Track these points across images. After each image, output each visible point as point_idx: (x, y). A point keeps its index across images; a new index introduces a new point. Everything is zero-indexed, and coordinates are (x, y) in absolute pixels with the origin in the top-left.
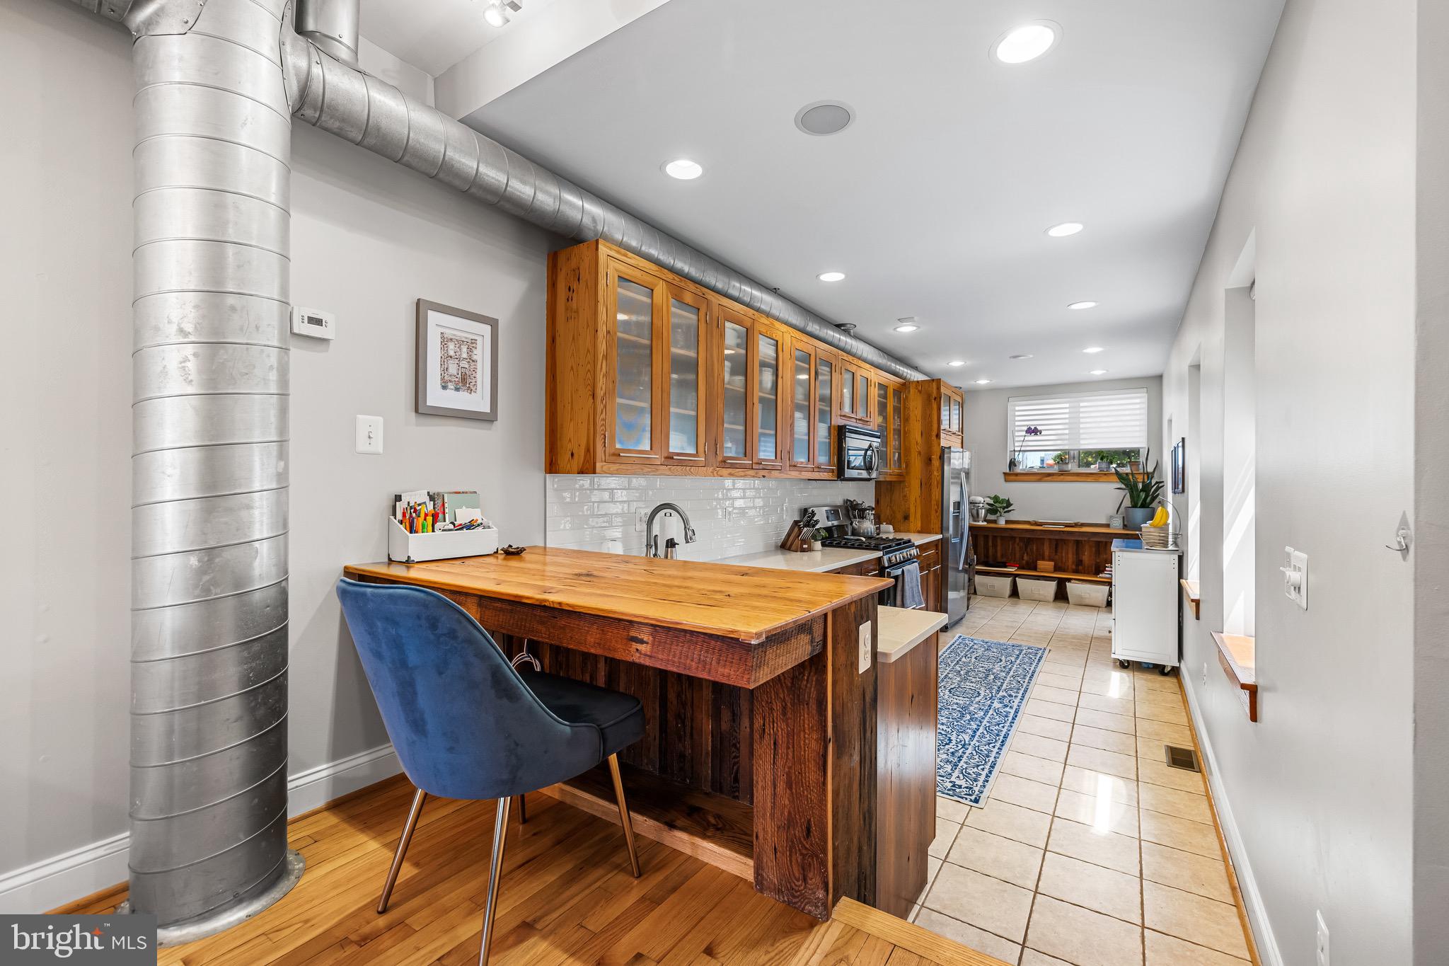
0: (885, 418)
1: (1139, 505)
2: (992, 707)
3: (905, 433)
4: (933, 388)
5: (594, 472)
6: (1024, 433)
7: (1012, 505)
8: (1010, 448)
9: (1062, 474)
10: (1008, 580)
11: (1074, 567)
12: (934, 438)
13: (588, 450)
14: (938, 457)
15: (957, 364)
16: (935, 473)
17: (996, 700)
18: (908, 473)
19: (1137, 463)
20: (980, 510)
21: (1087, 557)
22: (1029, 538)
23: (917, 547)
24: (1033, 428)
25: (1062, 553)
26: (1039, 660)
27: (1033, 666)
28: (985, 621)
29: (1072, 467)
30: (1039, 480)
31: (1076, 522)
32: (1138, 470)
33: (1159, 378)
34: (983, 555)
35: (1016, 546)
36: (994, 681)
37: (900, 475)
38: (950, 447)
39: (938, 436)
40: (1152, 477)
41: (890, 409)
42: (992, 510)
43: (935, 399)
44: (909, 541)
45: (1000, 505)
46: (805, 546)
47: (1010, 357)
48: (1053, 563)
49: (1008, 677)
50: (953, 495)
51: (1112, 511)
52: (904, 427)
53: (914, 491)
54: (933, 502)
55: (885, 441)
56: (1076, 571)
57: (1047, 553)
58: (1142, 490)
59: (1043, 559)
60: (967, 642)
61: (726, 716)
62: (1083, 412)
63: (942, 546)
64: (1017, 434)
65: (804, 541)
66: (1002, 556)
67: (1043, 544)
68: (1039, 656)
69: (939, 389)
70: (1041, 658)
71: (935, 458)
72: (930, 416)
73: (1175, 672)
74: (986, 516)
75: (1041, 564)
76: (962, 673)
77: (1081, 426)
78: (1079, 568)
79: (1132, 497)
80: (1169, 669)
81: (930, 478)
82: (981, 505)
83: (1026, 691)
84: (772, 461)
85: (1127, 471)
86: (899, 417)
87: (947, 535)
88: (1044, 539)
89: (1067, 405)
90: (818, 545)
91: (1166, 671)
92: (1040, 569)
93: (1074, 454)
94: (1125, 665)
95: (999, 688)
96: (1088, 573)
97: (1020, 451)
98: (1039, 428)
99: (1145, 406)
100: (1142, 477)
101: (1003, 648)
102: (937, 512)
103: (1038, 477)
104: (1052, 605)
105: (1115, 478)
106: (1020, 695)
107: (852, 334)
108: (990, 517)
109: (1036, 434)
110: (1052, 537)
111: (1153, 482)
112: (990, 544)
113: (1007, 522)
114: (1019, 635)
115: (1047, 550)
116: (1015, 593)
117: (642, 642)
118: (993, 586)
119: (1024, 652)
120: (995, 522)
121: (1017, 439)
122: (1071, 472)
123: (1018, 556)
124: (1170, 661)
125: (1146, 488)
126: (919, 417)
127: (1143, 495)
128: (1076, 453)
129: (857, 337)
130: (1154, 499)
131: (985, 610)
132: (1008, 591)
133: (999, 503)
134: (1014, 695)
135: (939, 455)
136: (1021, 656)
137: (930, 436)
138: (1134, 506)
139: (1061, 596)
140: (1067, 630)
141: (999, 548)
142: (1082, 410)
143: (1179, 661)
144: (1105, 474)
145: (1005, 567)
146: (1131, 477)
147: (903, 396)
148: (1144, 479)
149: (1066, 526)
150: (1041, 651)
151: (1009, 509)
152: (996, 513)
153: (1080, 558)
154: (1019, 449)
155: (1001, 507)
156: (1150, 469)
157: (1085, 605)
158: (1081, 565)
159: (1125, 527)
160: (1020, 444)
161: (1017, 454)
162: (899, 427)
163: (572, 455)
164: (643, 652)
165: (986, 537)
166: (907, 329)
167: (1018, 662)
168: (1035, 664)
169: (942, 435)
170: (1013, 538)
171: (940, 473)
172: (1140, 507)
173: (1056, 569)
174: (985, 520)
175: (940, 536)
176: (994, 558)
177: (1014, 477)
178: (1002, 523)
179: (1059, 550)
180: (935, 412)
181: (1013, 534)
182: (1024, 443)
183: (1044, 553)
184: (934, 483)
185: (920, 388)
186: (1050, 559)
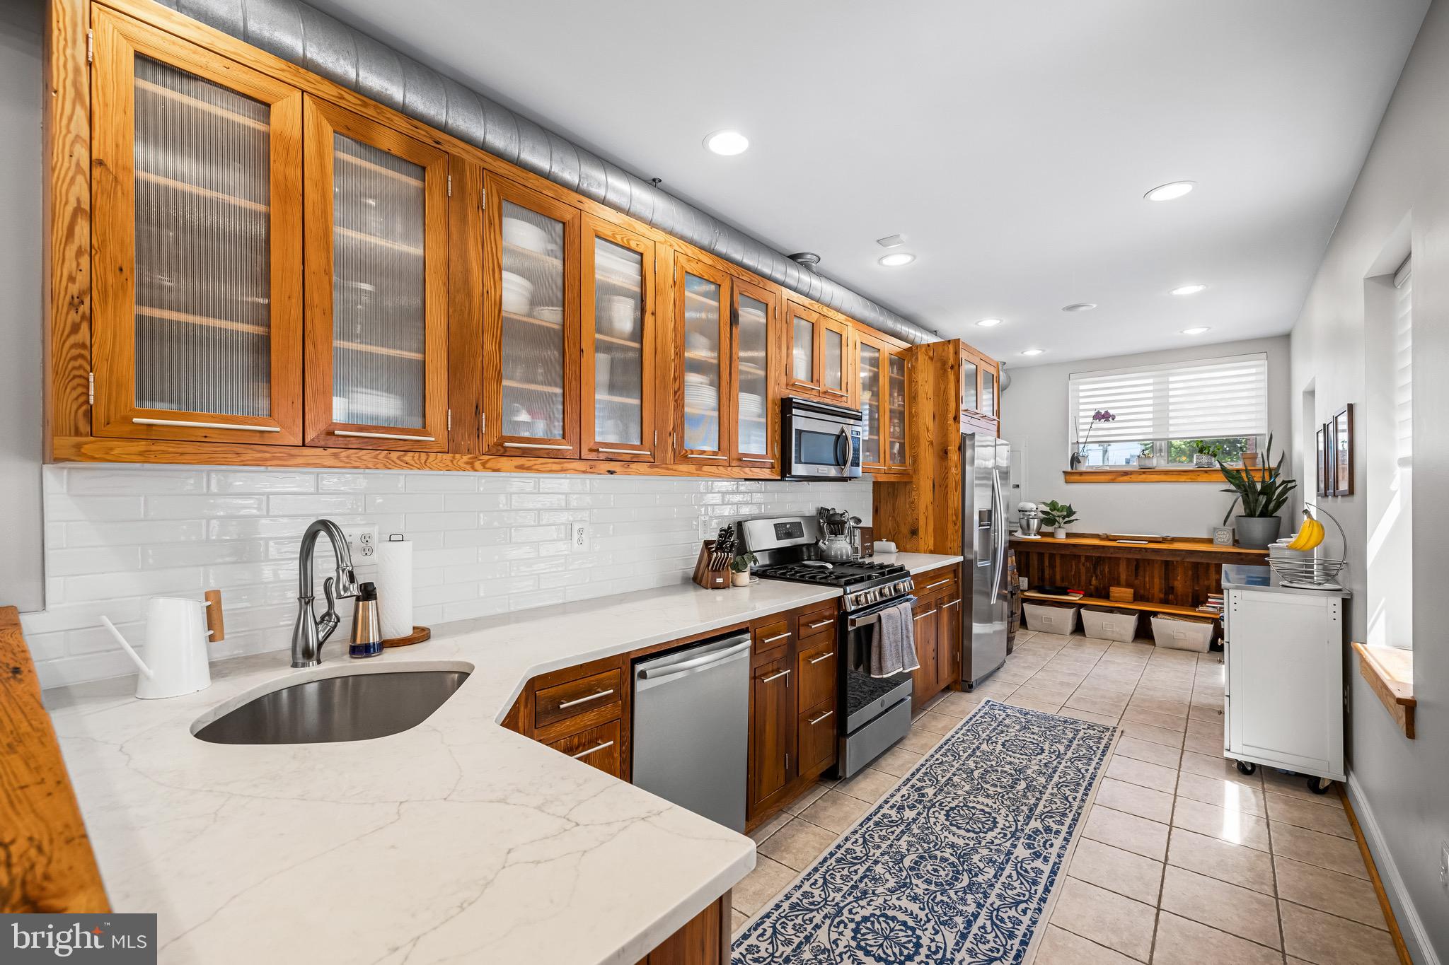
0: (877, 394)
1: (1258, 513)
2: (1013, 857)
3: (910, 416)
4: (948, 353)
6: (1091, 420)
7: (1075, 513)
8: (1072, 439)
9: (1144, 473)
10: (1070, 613)
11: (1162, 596)
12: (951, 421)
14: (957, 449)
15: (989, 323)
16: (953, 471)
17: (1022, 840)
18: (916, 471)
19: (1254, 457)
20: (1031, 521)
21: (1180, 584)
22: (1099, 557)
23: (914, 577)
24: (1103, 412)
25: (1144, 577)
26: (1104, 753)
27: (1093, 764)
28: (1030, 673)
29: (1159, 462)
30: (1112, 481)
31: (1164, 535)
32: (1254, 465)
33: (1288, 336)
34: (1036, 579)
35: (1081, 567)
36: (1025, 796)
37: (904, 474)
38: (973, 435)
39: (956, 419)
40: (1277, 475)
41: (884, 381)
42: (1048, 520)
43: (952, 367)
44: (904, 568)
45: (1059, 514)
46: (720, 580)
47: (1064, 309)
48: (1131, 591)
49: (1050, 787)
50: (979, 501)
51: (1217, 519)
52: (910, 408)
53: (924, 496)
54: (951, 511)
55: (876, 425)
56: (1165, 602)
57: (1123, 577)
58: (1261, 493)
59: (1118, 584)
60: (996, 712)
62: (1172, 389)
63: (962, 573)
64: (1081, 420)
65: (717, 573)
66: (1062, 579)
67: (1118, 565)
68: (1104, 742)
69: (957, 353)
70: (1107, 747)
71: (953, 449)
72: (945, 391)
73: (1338, 790)
74: (1039, 527)
75: (1115, 591)
76: (976, 774)
77: (1171, 407)
78: (1169, 598)
79: (1246, 502)
80: (1327, 784)
81: (945, 478)
82: (1033, 514)
83: (1075, 820)
84: (633, 447)
85: (1238, 467)
86: (901, 394)
87: (970, 556)
88: (1120, 558)
89: (1151, 381)
90: (745, 578)
91: (1321, 787)
92: (1114, 597)
93: (1161, 445)
94: (1246, 770)
95: (1031, 810)
96: (1182, 607)
97: (1085, 443)
98: (1111, 412)
99: (1264, 377)
100: (1262, 474)
101: (1050, 725)
102: (955, 524)
103: (1111, 477)
104: (1131, 647)
105: (1221, 476)
106: (1064, 829)
107: (814, 270)
108: (1045, 529)
109: (1107, 420)
110: (1130, 556)
111: (1278, 481)
112: (1047, 563)
113: (1068, 535)
114: (1079, 700)
115: (1123, 574)
116: (1079, 628)
118: (1050, 620)
119: (1081, 734)
120: (1052, 535)
121: (1082, 427)
122: (1157, 469)
123: (1083, 578)
124: (1330, 769)
125: (1268, 490)
126: (930, 394)
127: (1263, 499)
128: (1164, 444)
129: (820, 275)
130: (1279, 504)
131: (1034, 655)
132: (1069, 625)
133: (1058, 510)
134: (1054, 827)
135: (957, 445)
136: (1076, 742)
137: (946, 419)
138: (1251, 514)
139: (1144, 633)
140: (1151, 693)
141: (1058, 569)
143: (1346, 773)
144: (1206, 472)
145: (1066, 594)
146: (1244, 475)
147: (907, 365)
148: (1264, 477)
150: (1108, 734)
151: (1071, 518)
152: (1054, 524)
153: (1171, 585)
154: (1084, 440)
155: (1059, 516)
156: (1274, 464)
157: (1176, 649)
158: (1172, 595)
159: (1236, 542)
160: (1086, 433)
161: (1081, 446)
162: (901, 409)
165: (1041, 555)
166: (897, 260)
167: (1069, 754)
168: (1096, 760)
169: (963, 418)
170: (1077, 557)
171: (960, 469)
172: (1259, 516)
173: (1138, 598)
174: (1039, 533)
175: (960, 559)
176: (1053, 582)
177: (1077, 477)
178: (1061, 536)
179: (1141, 573)
180: (952, 386)
181: (1076, 552)
182: (1092, 433)
183: (1119, 577)
184: (952, 484)
185: (931, 354)
186: (1128, 585)
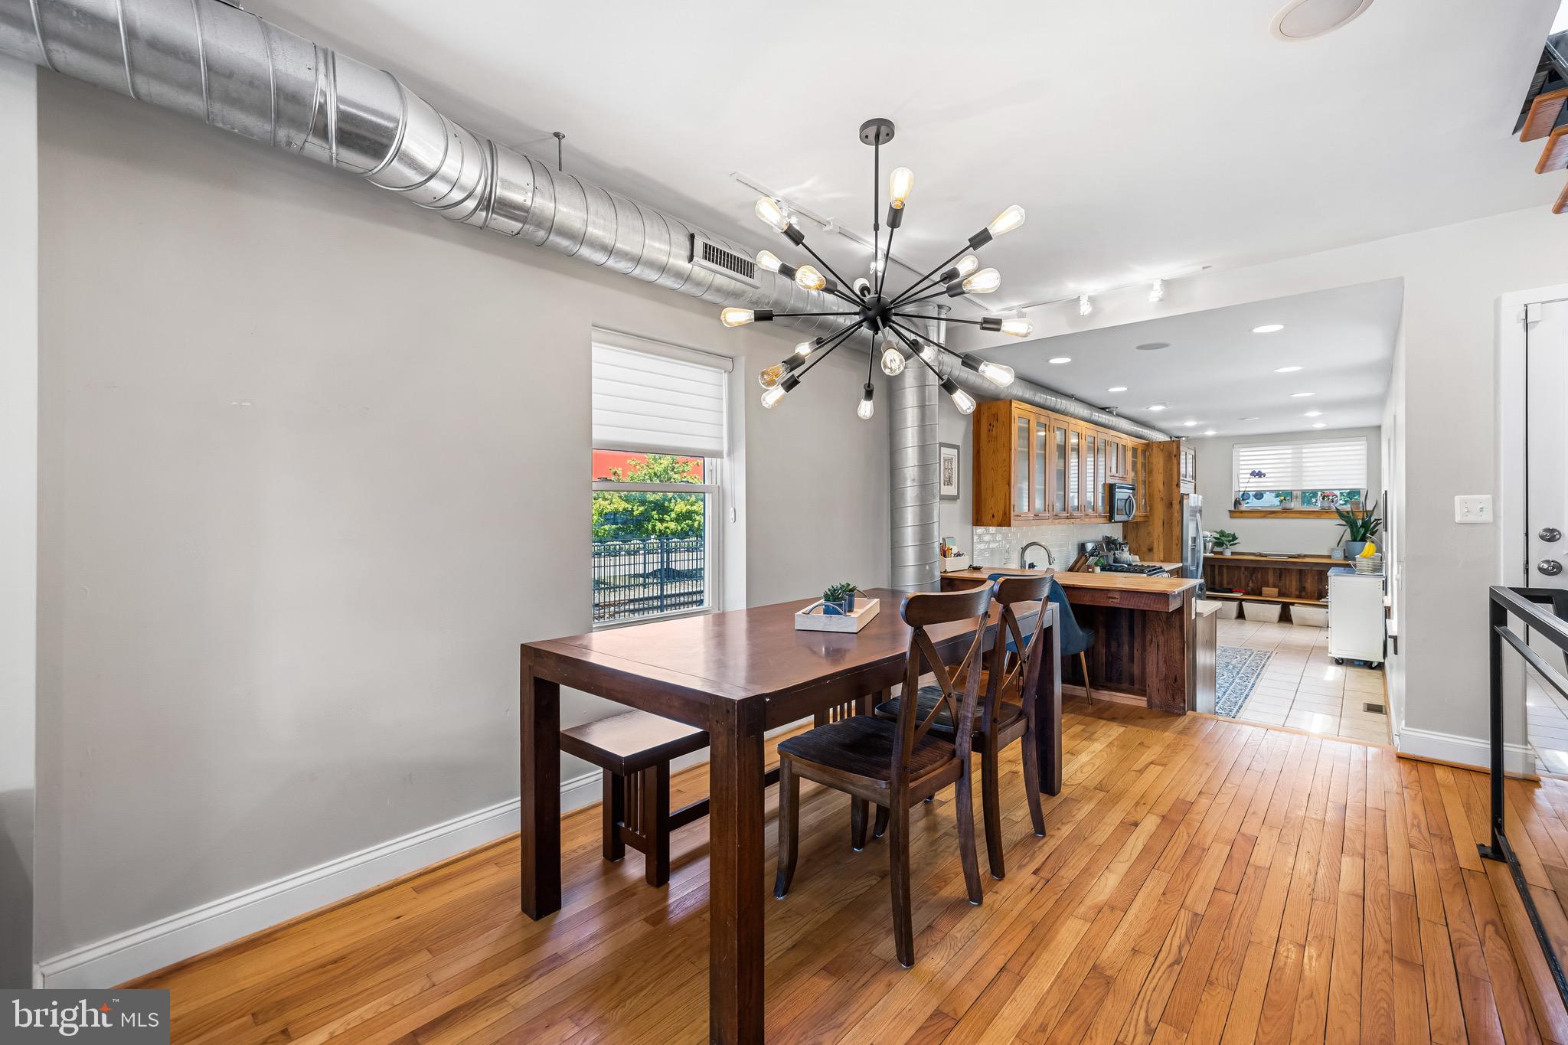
0: (1136, 473)
1: (1358, 539)
2: (1235, 682)
3: (1149, 483)
4: (1173, 445)
5: (1010, 526)
6: (1249, 476)
7: (1237, 538)
8: (1235, 489)
9: (1285, 512)
10: (1235, 604)
11: (1297, 593)
12: (1175, 486)
13: (1005, 514)
14: (1178, 502)
15: (1190, 424)
16: (1176, 514)
17: (1238, 678)
18: (1152, 515)
19: (1358, 503)
21: (1310, 584)
22: (1254, 568)
23: (1167, 572)
24: (1257, 471)
25: (1285, 581)
26: (1268, 658)
27: (1263, 662)
29: (1295, 505)
30: (1264, 517)
31: (1299, 553)
32: (1357, 509)
33: (1379, 427)
34: (1210, 583)
35: (1242, 574)
36: (1233, 669)
37: (1146, 516)
38: (1187, 493)
39: (1178, 485)
40: (1371, 515)
41: (1139, 465)
42: (1219, 543)
43: (1175, 456)
44: (1161, 568)
45: (1226, 539)
46: (1090, 570)
48: (1277, 590)
49: (1244, 666)
50: (1190, 531)
51: (1334, 544)
52: (1150, 479)
53: (1157, 529)
54: (1174, 538)
55: (1137, 491)
56: (1299, 597)
57: (1271, 581)
58: (1361, 527)
59: (1268, 586)
61: (1114, 644)
62: (1305, 458)
64: (1241, 476)
65: (1089, 567)
66: (1228, 583)
67: (1268, 573)
68: (1267, 656)
69: (1178, 447)
70: (1270, 656)
71: (1175, 502)
72: (1171, 469)
73: (1381, 666)
74: (1213, 548)
75: (1265, 590)
77: (1304, 469)
78: (1303, 594)
79: (1352, 532)
80: (1376, 664)
81: (1171, 519)
82: (1208, 539)
83: (1259, 675)
85: (1349, 511)
86: (1145, 471)
87: (1185, 564)
88: (1269, 568)
89: (1290, 451)
90: (1098, 569)
91: (1373, 666)
92: (1265, 594)
93: (1297, 494)
94: (1340, 662)
95: (1237, 672)
96: (1311, 598)
98: (1263, 471)
99: (1365, 452)
100: (1362, 514)
102: (1177, 545)
103: (1262, 514)
104: (1277, 625)
105: (1336, 515)
108: (1217, 549)
109: (1260, 477)
110: (1276, 567)
111: (1373, 519)
112: (1217, 572)
113: (1233, 553)
114: (1250, 642)
115: (1271, 579)
116: (1241, 615)
117: (1115, 598)
118: (1222, 609)
120: (1221, 553)
121: (1241, 481)
122: (1295, 509)
123: (1243, 583)
124: (1377, 658)
125: (1365, 525)
126: (1161, 470)
127: (1362, 531)
128: (1299, 493)
129: (1116, 415)
130: (1373, 532)
132: (1235, 612)
133: (1226, 537)
135: (1178, 499)
136: (1253, 654)
137: (1171, 485)
138: (1354, 540)
139: (1285, 618)
140: (1291, 642)
141: (1225, 576)
142: (1304, 455)
143: (1384, 658)
144: (1327, 512)
145: (1232, 592)
146: (1351, 514)
147: (1148, 453)
148: (1363, 516)
149: (1290, 557)
150: (1269, 653)
151: (1235, 542)
152: (1222, 546)
153: (1303, 584)
154: (1243, 489)
155: (1226, 541)
156: (1368, 509)
157: (1307, 625)
158: (1304, 591)
159: (1346, 558)
160: (1246, 485)
161: (1241, 493)
163: (993, 516)
164: (1116, 602)
165: (1213, 567)
166: (1157, 408)
167: (1251, 658)
168: (1265, 661)
169: (1181, 484)
170: (1239, 568)
171: (1180, 513)
172: (1359, 541)
173: (1281, 594)
174: (1212, 552)
175: (1181, 565)
176: (1221, 584)
177: (1238, 514)
178: (1228, 554)
179: (1283, 577)
180: (1175, 466)
181: (1239, 564)
182: (1249, 485)
183: (1268, 581)
184: (1175, 522)
185: (1162, 447)
186: (1275, 586)
